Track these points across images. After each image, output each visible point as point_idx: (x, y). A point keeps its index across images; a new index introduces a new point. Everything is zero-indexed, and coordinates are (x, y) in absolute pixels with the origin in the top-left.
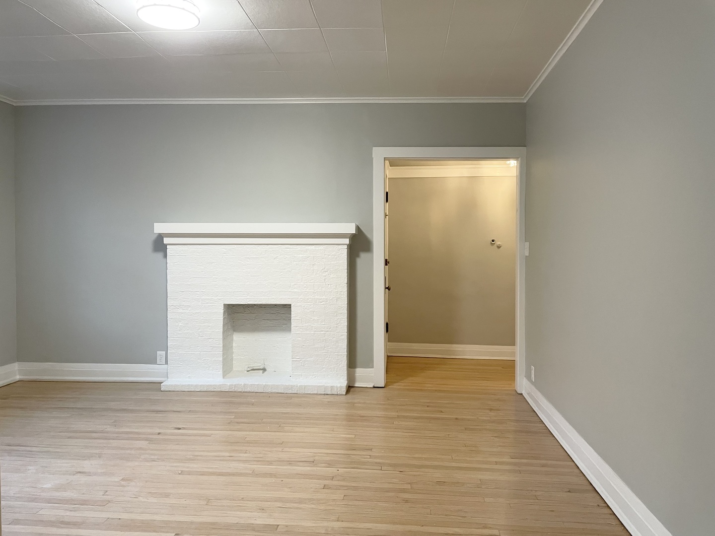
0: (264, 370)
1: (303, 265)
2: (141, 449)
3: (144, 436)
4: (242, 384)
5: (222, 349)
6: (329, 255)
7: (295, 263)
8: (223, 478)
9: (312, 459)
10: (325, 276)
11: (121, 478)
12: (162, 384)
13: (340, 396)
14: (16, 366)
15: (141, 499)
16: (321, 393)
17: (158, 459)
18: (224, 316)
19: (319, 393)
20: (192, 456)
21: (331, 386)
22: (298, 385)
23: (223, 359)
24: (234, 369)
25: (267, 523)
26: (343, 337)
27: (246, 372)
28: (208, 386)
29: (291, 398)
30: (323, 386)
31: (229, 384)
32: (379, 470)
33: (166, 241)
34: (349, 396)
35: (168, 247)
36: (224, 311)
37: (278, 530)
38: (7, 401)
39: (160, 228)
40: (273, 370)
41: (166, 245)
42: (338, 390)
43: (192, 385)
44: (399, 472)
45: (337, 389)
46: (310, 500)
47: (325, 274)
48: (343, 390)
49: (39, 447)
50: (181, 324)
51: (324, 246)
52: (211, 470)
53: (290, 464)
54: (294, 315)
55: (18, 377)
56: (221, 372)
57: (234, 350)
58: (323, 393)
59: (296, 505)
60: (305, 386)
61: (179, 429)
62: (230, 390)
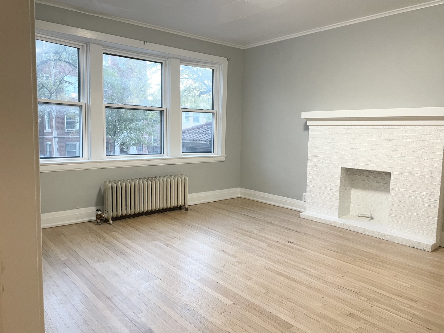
0: (372, 218)
1: (403, 142)
2: (261, 247)
3: (268, 241)
4: (348, 225)
5: (339, 198)
6: (428, 135)
7: (396, 140)
8: (287, 281)
9: (357, 291)
10: (422, 152)
11: (237, 260)
12: (301, 213)
13: (426, 252)
14: (239, 189)
15: (236, 276)
16: (409, 245)
17: (264, 256)
18: (341, 175)
19: (407, 245)
20: (282, 261)
21: (418, 242)
22: (390, 235)
23: (339, 205)
24: (350, 213)
25: (287, 321)
26: (435, 205)
27: (357, 217)
28: (327, 220)
29: (382, 242)
30: (410, 240)
31: (340, 222)
32: (409, 320)
33: (309, 123)
34: (434, 254)
35: (310, 127)
36: (341, 173)
37: (291, 329)
38: (227, 206)
39: (305, 115)
40: (379, 220)
41: (308, 126)
42: (425, 247)
43: (317, 218)
44: (426, 329)
45: (423, 246)
46: (331, 319)
47: (422, 151)
48: (429, 248)
49: (219, 232)
50: (314, 178)
51: (423, 127)
52: (285, 273)
53: (339, 288)
54: (393, 181)
55: (239, 195)
56: (337, 214)
57: (351, 201)
58: (411, 246)
59: (318, 318)
60: (396, 237)
61: (290, 242)
62: (340, 227)
